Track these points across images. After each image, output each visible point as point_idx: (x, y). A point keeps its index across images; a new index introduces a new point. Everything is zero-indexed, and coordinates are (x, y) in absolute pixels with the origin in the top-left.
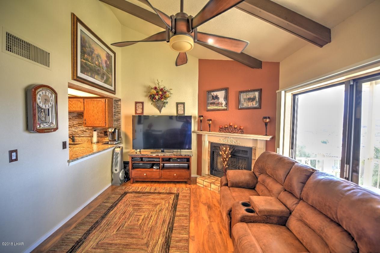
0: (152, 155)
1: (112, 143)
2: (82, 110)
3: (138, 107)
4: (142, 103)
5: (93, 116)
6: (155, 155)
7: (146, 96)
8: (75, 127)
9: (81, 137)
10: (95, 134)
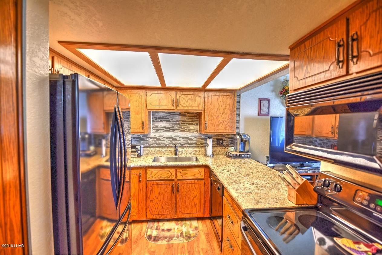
0: (308, 172)
1: (246, 156)
2: (201, 108)
3: (263, 105)
4: (268, 100)
5: (218, 117)
6: (311, 172)
7: (273, 91)
8: (175, 132)
9: (184, 147)
10: (210, 142)
